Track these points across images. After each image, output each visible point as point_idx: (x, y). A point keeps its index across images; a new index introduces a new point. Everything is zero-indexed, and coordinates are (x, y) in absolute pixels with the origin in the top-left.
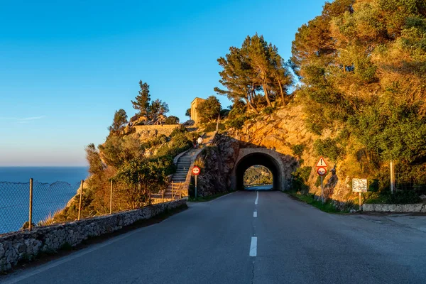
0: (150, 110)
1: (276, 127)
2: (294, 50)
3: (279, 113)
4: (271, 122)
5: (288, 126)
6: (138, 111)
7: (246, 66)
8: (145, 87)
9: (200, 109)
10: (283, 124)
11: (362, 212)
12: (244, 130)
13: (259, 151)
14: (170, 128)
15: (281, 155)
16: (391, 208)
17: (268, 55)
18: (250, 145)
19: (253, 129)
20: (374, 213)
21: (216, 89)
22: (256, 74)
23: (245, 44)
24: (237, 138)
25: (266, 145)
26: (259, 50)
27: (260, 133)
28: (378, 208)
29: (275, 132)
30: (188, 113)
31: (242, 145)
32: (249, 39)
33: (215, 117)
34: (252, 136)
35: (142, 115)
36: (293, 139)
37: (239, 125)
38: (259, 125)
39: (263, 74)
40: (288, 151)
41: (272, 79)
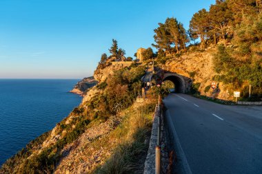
0: (118, 54)
1: (182, 63)
2: (191, 26)
3: (183, 57)
4: (179, 61)
5: (188, 63)
6: (111, 54)
7: (168, 33)
8: (115, 42)
9: (143, 54)
10: (185, 62)
11: (237, 105)
12: (166, 65)
13: (173, 75)
14: (129, 64)
15: (183, 77)
16: (249, 103)
17: (179, 28)
18: (169, 72)
19: (171, 64)
20: (242, 105)
21: (153, 45)
22: (173, 37)
23: (167, 22)
24: (163, 68)
25: (177, 72)
26: (175, 26)
27: (174, 67)
28: (244, 103)
29: (181, 66)
30: (136, 55)
31: (165, 72)
32: (168, 19)
33: (151, 58)
34: (170, 67)
35: (113, 56)
36: (189, 69)
37: (164, 62)
38: (173, 62)
39: (176, 38)
40: (187, 75)
41: (179, 40)
